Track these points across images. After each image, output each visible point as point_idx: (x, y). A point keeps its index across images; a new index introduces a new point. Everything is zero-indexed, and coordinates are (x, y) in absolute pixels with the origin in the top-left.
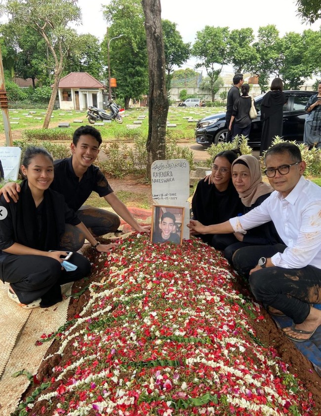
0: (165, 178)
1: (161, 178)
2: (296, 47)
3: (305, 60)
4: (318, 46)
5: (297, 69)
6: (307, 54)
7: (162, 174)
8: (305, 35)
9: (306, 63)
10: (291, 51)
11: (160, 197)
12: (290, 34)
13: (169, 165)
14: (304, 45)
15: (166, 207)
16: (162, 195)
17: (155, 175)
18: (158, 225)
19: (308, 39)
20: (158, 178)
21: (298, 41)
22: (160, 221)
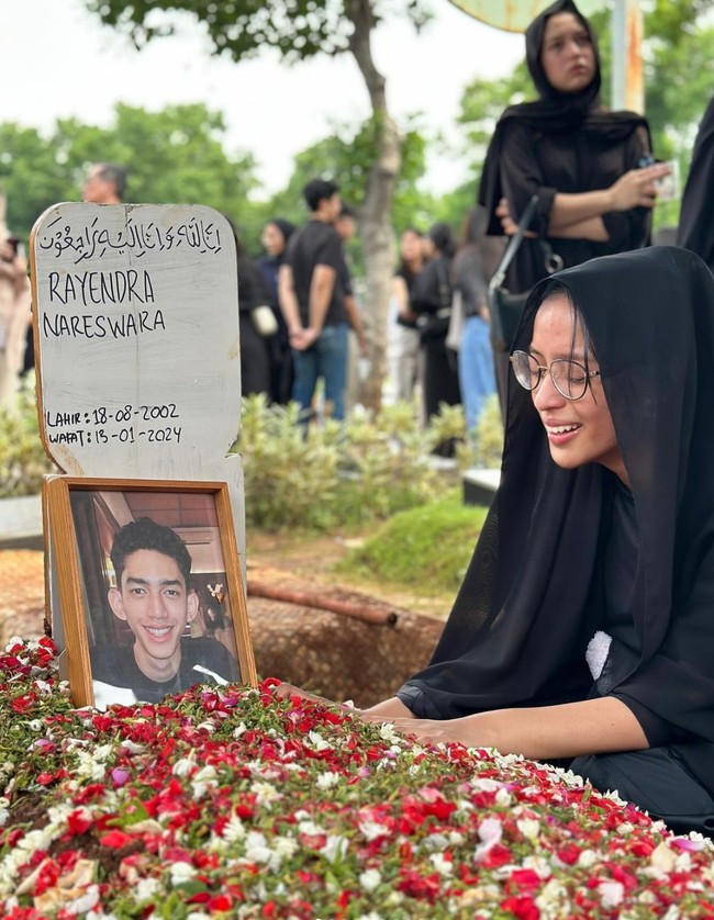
0: (114, 311)
1: (93, 310)
7: (96, 283)
11: (93, 428)
13: (134, 232)
15: (129, 489)
16: (101, 415)
17: (61, 289)
18: (105, 602)
20: (74, 308)
22: (110, 572)
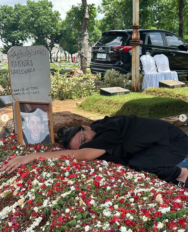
0: (25, 68)
1: (21, 68)
2: (11, 17)
3: (21, 27)
4: (28, 16)
5: (15, 34)
6: (21, 22)
7: (21, 63)
8: (17, 8)
9: (22, 29)
10: (8, 20)
11: (22, 92)
12: (4, 6)
13: (28, 52)
14: (17, 15)
16: (23, 89)
17: (14, 65)
19: (20, 11)
20: (17, 68)
21: (12, 12)
